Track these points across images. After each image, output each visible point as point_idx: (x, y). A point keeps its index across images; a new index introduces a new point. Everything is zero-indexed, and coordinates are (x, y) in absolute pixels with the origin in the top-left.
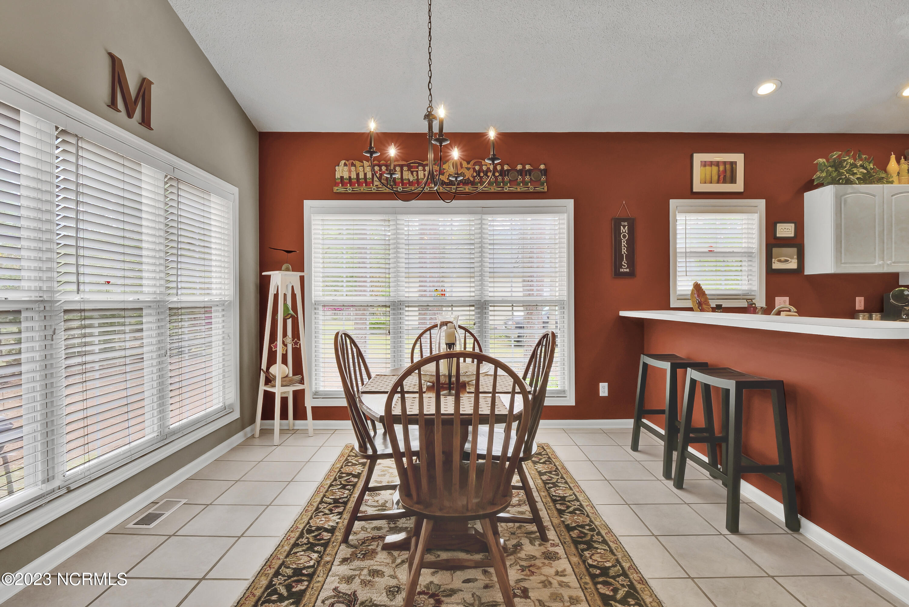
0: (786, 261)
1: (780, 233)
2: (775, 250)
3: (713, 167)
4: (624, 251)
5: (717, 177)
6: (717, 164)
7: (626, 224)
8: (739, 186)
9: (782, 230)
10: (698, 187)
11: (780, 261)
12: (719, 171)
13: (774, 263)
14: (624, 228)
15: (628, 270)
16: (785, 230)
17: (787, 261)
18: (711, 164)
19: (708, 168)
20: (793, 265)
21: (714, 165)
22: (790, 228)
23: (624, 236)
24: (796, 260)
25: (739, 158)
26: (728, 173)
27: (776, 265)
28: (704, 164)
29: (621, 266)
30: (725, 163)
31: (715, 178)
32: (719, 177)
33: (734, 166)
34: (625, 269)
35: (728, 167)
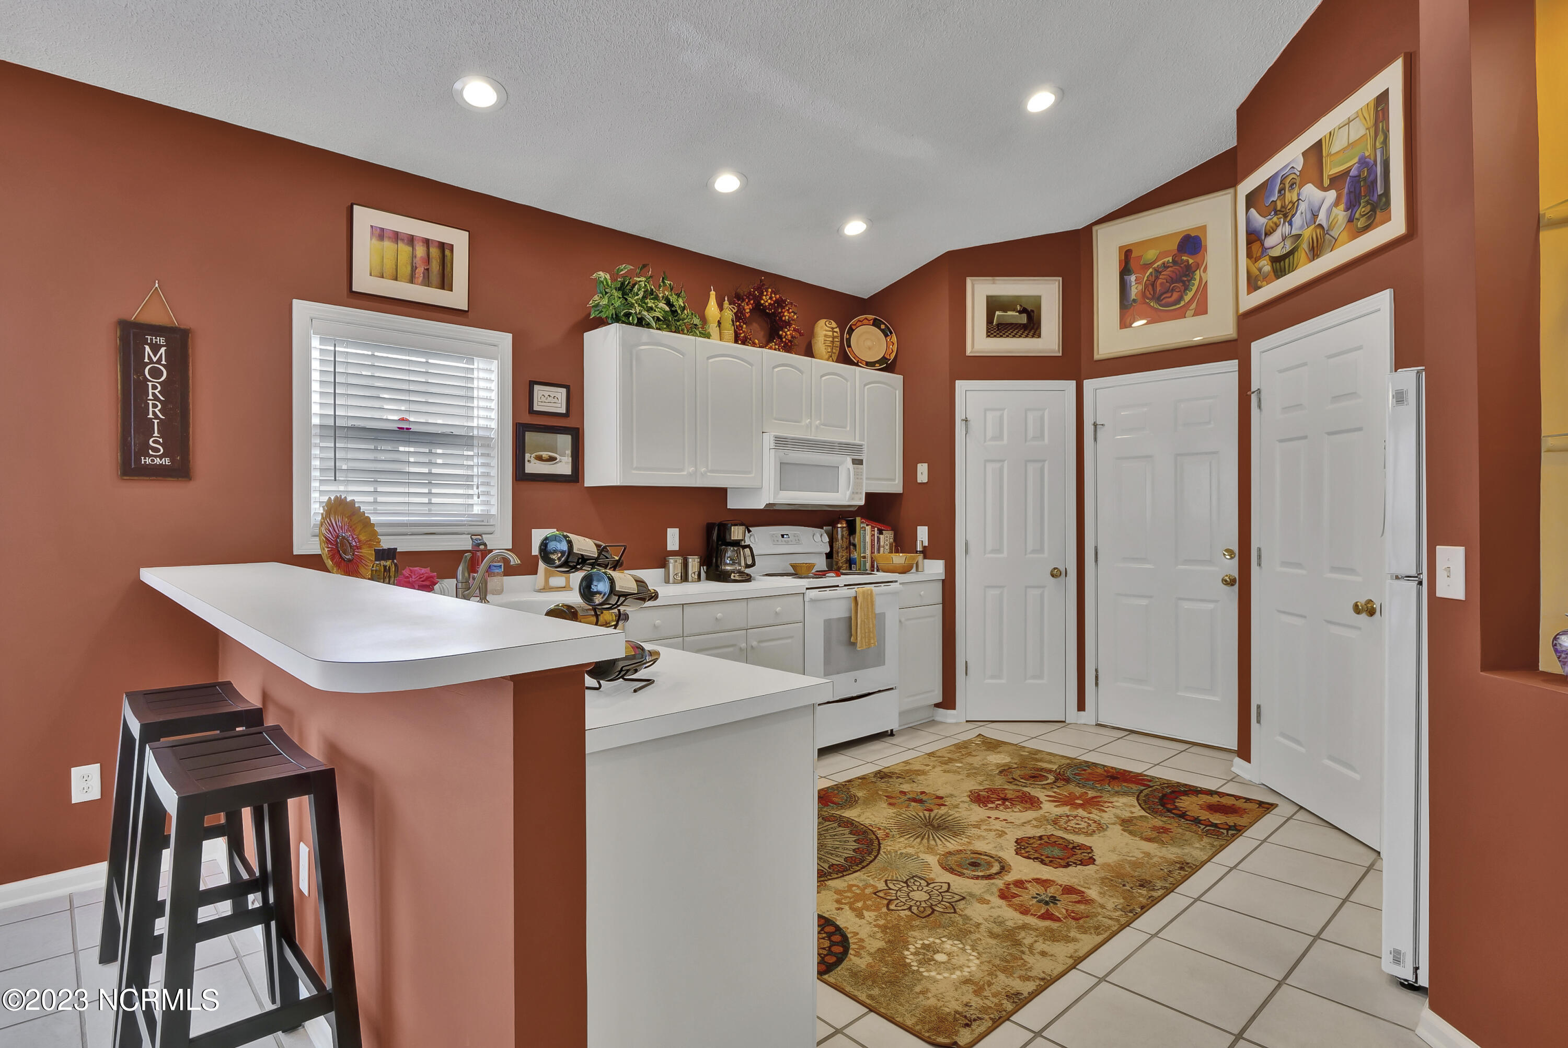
0: (552, 459)
1: (540, 404)
2: (531, 438)
3: (401, 245)
4: (154, 410)
5: (409, 268)
6: (411, 240)
7: (161, 340)
8: (458, 297)
9: (543, 399)
10: (363, 282)
11: (540, 458)
12: (414, 256)
13: (529, 461)
14: (155, 348)
15: (166, 461)
16: (550, 399)
17: (555, 459)
18: (396, 237)
19: (388, 245)
20: (564, 467)
21: (402, 240)
22: (559, 396)
23: (156, 373)
24: (570, 459)
25: (459, 239)
26: (435, 266)
27: (533, 467)
28: (381, 234)
29: (144, 449)
30: (427, 242)
31: (405, 270)
32: (414, 269)
33: (447, 252)
34: (157, 458)
35: (435, 252)
